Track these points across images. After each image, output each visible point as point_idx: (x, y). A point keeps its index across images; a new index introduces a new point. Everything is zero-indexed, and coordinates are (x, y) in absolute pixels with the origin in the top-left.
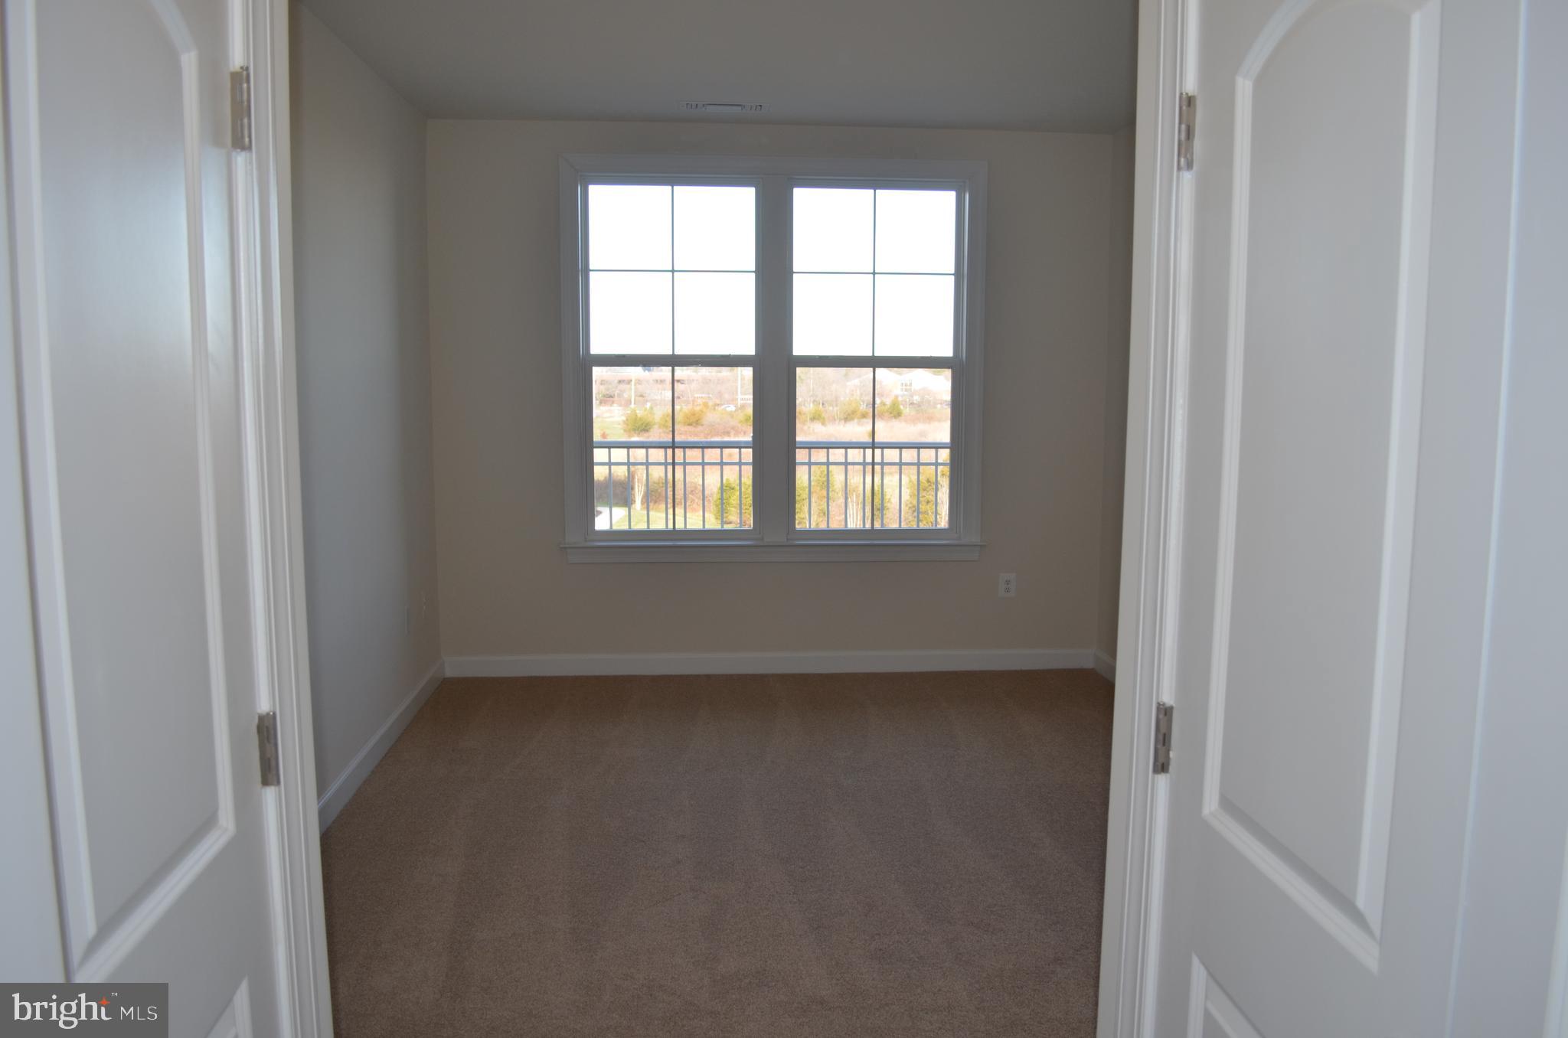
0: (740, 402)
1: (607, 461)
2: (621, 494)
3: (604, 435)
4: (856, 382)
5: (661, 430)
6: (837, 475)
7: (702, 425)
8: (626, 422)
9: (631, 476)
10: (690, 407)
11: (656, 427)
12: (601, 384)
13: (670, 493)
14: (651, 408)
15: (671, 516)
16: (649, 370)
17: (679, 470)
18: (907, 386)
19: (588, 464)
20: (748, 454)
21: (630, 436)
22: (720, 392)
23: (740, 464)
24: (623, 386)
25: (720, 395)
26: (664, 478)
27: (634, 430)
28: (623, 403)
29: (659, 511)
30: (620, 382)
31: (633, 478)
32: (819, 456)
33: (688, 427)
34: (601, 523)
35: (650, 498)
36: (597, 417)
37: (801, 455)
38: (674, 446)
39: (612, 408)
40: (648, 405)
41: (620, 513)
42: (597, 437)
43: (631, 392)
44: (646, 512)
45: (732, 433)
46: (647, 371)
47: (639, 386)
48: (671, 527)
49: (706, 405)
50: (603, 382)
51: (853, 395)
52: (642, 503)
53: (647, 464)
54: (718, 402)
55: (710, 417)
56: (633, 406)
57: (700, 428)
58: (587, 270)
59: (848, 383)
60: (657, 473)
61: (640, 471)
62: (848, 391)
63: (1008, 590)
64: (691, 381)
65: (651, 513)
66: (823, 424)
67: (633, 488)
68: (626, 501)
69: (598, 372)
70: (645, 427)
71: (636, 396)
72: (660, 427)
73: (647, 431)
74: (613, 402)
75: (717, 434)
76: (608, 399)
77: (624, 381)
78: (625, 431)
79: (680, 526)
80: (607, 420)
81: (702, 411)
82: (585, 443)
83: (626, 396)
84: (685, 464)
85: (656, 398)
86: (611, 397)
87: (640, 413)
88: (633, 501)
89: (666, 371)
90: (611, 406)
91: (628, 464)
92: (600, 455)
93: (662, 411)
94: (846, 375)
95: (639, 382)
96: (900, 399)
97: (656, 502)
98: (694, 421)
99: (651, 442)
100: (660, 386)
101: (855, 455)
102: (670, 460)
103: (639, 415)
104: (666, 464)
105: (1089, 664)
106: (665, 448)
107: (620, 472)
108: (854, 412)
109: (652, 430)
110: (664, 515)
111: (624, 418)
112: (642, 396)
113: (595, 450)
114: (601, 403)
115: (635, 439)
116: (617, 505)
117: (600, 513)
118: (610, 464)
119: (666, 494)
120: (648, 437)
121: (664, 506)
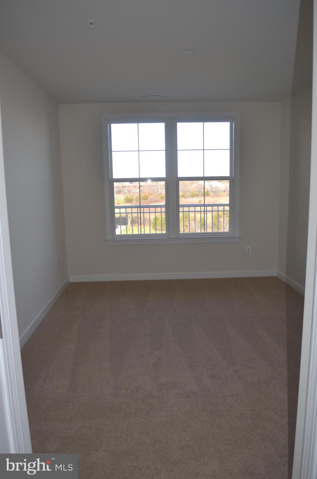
0: (159, 192)
1: (119, 212)
2: (124, 221)
3: (118, 204)
4: (195, 185)
5: (136, 201)
6: (192, 215)
7: (148, 200)
8: (125, 199)
9: (127, 216)
10: (144, 194)
11: (134, 200)
12: (117, 188)
13: (139, 221)
14: (132, 195)
15: (140, 228)
16: (132, 183)
17: (142, 215)
18: (211, 186)
19: (113, 213)
20: (164, 209)
21: (126, 203)
22: (153, 189)
23: (161, 212)
24: (124, 188)
25: (153, 190)
26: (137, 216)
27: (128, 201)
28: (124, 193)
29: (136, 226)
30: (123, 187)
31: (128, 216)
32: (186, 209)
33: (144, 200)
34: (118, 232)
35: (133, 223)
36: (116, 198)
37: (181, 209)
38: (140, 207)
39: (120, 195)
40: (132, 194)
41: (123, 227)
42: (116, 205)
43: (126, 190)
44: (132, 227)
45: (157, 202)
46: (131, 184)
47: (128, 188)
48: (140, 233)
49: (149, 193)
50: (117, 187)
51: (194, 189)
52: (130, 224)
53: (132, 213)
54: (153, 192)
55: (151, 197)
56: (127, 194)
57: (147, 201)
58: (111, 151)
59: (193, 186)
60: (135, 215)
61: (130, 215)
62: (192, 188)
63: (248, 251)
64: (144, 186)
65: (133, 227)
66: (185, 198)
67: (127, 220)
68: (125, 223)
69: (116, 184)
70: (130, 201)
71: (128, 191)
72: (135, 201)
73: (131, 202)
74: (121, 193)
75: (153, 202)
76: (119, 192)
77: (124, 187)
78: (125, 202)
79: (143, 233)
80: (119, 199)
81: (148, 195)
82: (112, 207)
83: (125, 191)
84: (144, 213)
85: (134, 191)
86: (120, 192)
87: (129, 196)
88: (128, 224)
89: (137, 184)
90: (120, 194)
91: (126, 213)
92: (117, 210)
93: (136, 196)
94: (192, 183)
95: (128, 187)
96: (209, 190)
97: (134, 224)
98: (146, 198)
99: (133, 206)
100: (135, 188)
101: (198, 209)
102: (139, 211)
103: (129, 197)
104: (138, 213)
105: (275, 274)
106: (138, 208)
107: (124, 215)
108: (195, 194)
109: (133, 202)
110: (137, 228)
111: (124, 198)
112: (129, 191)
113: (115, 209)
114: (117, 194)
115: (128, 205)
116: (123, 225)
117: (118, 227)
118: (120, 213)
119: (138, 222)
120: (132, 204)
121: (137, 225)
